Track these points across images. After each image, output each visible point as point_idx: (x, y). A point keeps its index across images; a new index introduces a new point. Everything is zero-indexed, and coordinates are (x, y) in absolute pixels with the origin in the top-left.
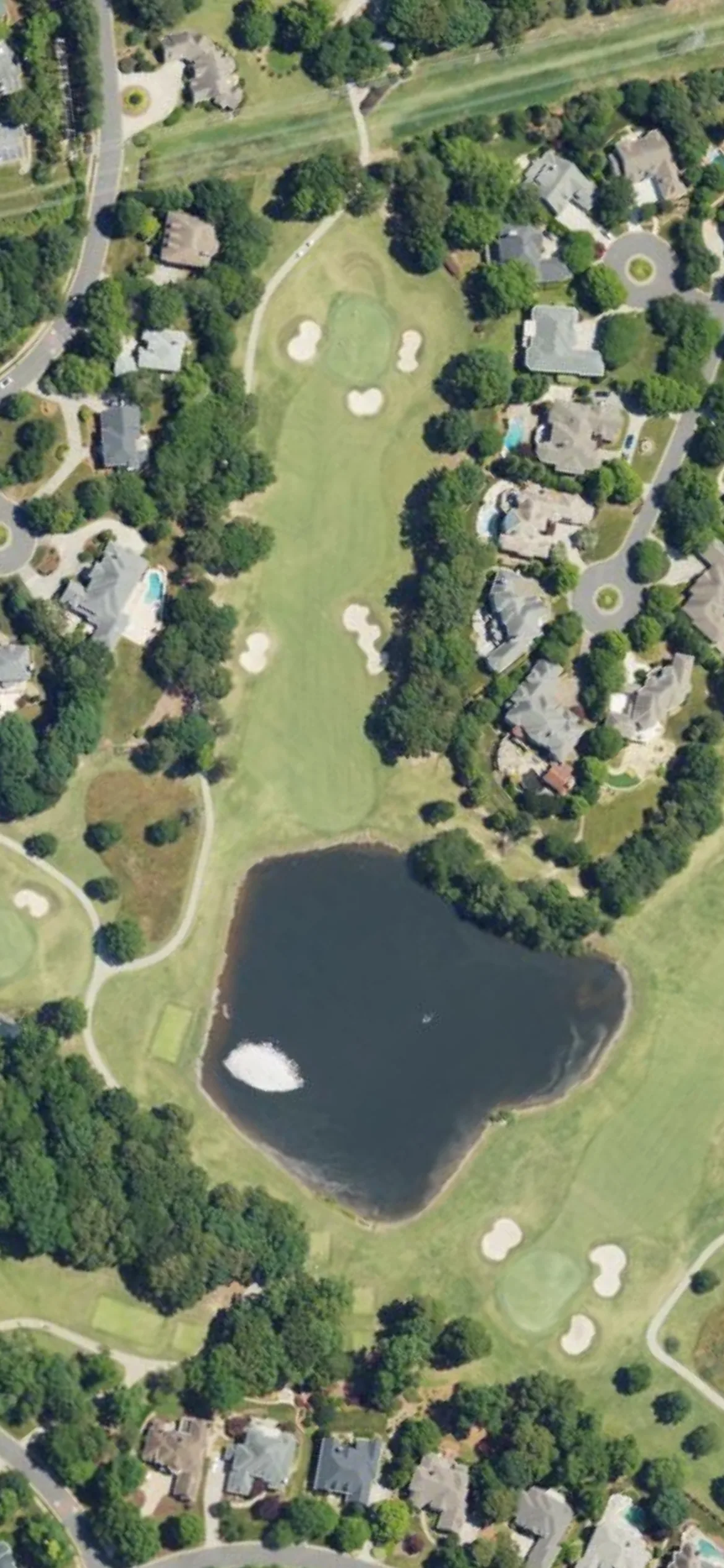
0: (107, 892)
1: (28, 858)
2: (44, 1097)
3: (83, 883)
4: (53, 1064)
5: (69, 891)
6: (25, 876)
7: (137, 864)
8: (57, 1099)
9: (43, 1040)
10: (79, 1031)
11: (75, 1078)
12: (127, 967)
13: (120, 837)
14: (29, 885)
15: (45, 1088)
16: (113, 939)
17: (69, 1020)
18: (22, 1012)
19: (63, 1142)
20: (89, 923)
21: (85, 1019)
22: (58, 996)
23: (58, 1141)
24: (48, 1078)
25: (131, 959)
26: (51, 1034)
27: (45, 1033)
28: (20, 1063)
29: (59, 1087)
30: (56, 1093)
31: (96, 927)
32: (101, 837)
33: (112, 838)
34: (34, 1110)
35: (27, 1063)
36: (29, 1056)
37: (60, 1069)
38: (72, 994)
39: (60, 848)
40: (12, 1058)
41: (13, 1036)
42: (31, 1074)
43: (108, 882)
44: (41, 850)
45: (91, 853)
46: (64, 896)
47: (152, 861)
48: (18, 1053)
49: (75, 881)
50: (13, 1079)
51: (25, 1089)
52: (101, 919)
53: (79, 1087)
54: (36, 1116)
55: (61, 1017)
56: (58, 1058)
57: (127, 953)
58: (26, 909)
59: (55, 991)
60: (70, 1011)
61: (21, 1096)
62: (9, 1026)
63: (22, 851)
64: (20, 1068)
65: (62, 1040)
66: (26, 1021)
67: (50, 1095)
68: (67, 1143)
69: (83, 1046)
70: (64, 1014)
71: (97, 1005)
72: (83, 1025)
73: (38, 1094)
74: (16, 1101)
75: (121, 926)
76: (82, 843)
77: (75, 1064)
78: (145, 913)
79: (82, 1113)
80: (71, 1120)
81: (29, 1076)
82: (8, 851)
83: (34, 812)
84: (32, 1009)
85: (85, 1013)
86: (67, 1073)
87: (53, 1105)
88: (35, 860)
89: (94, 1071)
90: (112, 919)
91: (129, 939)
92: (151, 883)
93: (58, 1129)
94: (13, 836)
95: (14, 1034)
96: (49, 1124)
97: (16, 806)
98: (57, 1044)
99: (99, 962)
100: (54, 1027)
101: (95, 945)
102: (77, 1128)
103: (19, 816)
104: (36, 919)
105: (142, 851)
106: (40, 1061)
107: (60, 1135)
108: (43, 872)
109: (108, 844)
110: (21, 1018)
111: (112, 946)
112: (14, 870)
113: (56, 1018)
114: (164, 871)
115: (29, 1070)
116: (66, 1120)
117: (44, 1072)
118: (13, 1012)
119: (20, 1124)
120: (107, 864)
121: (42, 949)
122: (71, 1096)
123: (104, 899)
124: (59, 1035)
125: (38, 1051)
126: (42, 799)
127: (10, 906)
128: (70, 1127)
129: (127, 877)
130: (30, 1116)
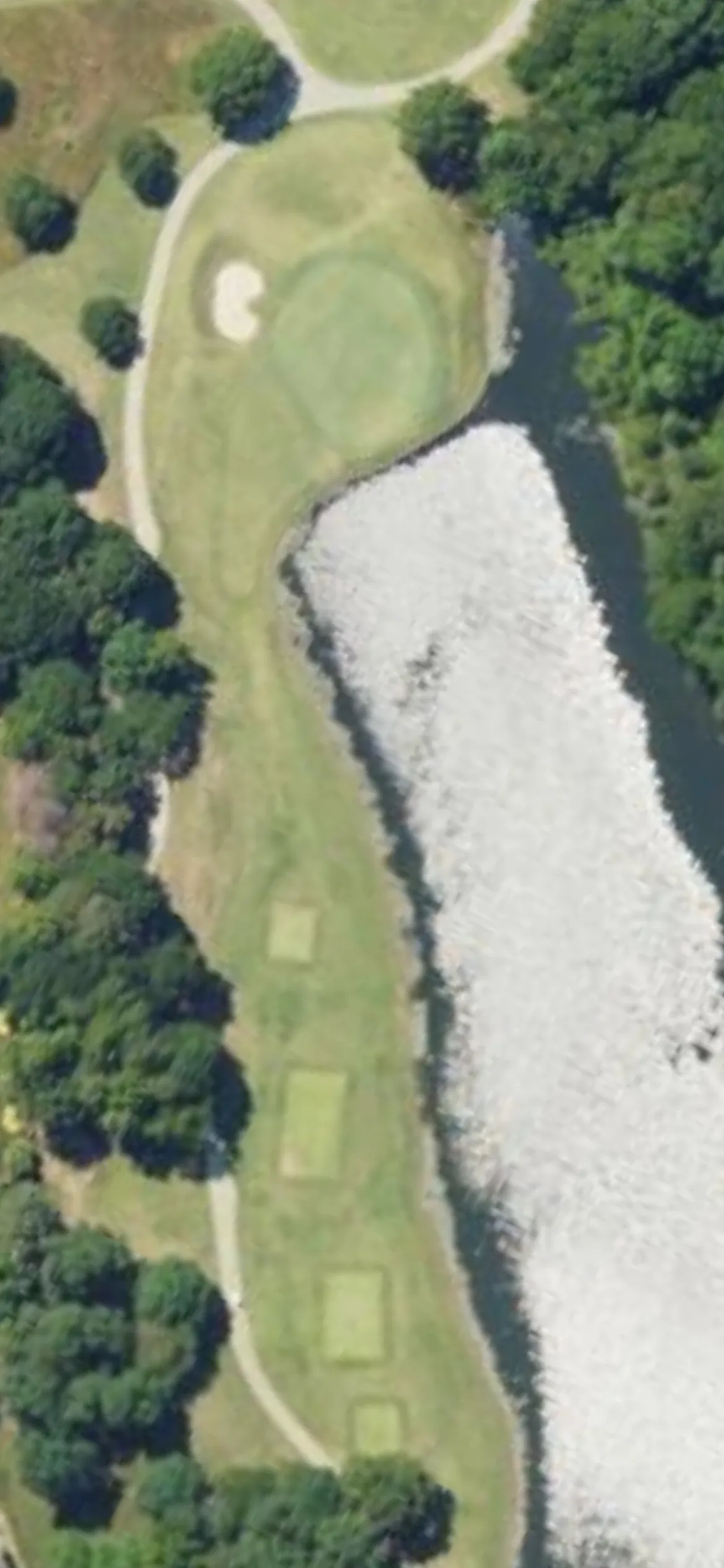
0: (146, 160)
1: (148, 347)
2: (623, 104)
3: (153, 213)
4: (550, 115)
5: (181, 240)
6: (190, 339)
7: (67, 117)
8: (619, 77)
9: (510, 159)
10: (463, 89)
11: (562, 57)
12: (289, 49)
13: (27, 179)
14: (203, 321)
15: (607, 109)
16: (242, 100)
17: (446, 121)
18: (469, 227)
19: (706, 28)
20: (231, 165)
21: (430, 88)
22: (405, 166)
23: (707, 40)
24: (583, 113)
25: (268, 47)
26: (491, 145)
27: (492, 161)
28: (575, 187)
29: (593, 83)
30: (607, 83)
31: (231, 149)
32: (44, 217)
33: (35, 195)
34: (662, 114)
35: (569, 170)
36: (553, 175)
37: (555, 95)
38: (393, 137)
39: (101, 291)
40: (571, 206)
41: (525, 225)
42: (592, 151)
43: (128, 163)
44: (121, 328)
45: (84, 224)
46: (197, 242)
47: (50, 87)
48: (557, 199)
49: (156, 232)
50: (616, 186)
51: (629, 149)
52: (213, 145)
53: (579, 43)
54: (672, 104)
55: (448, 139)
56: (534, 109)
57: (256, 62)
58: (257, 307)
59: (398, 177)
60: (428, 124)
61: (646, 152)
62: (508, 239)
63: (140, 366)
64: (587, 182)
65: (494, 119)
66: (483, 212)
67: (615, 93)
68: (703, 18)
69: (487, 70)
70: (436, 135)
71: (391, 77)
72: (445, 89)
73: (626, 120)
74: (658, 159)
75: (208, 97)
76: (72, 251)
77: (534, 69)
78: (160, 55)
79: (629, 15)
80: (653, 32)
81: (597, 155)
82: (151, 396)
83: (49, 376)
84: (455, 209)
85: (417, 93)
86: (557, 80)
87: (636, 79)
88: (147, 332)
89: (534, 25)
90: (202, 121)
91: (230, 68)
92: (97, 70)
93: (683, 51)
94: (117, 400)
95: (523, 225)
96: (680, 72)
97: (53, 417)
98: (508, 124)
99: (304, 107)
100: (474, 147)
101: (268, 134)
102: (663, 12)
103: (71, 404)
104: (268, 283)
105: (36, 122)
106: (555, 145)
107: (693, 41)
108: (164, 306)
109: (51, 198)
110: (481, 223)
111: (260, 95)
112: (183, 370)
113: (453, 150)
114: (59, 56)
115: (584, 159)
116: (656, 44)
117: (574, 128)
118: (475, 244)
119: (702, 132)
120: (93, 182)
121: (324, 240)
122: (603, 52)
123: (169, 156)
124: (487, 128)
125: (535, 161)
126: (16, 372)
127: (262, 343)
128: (669, 27)
129: (101, 130)
130: (677, 116)
